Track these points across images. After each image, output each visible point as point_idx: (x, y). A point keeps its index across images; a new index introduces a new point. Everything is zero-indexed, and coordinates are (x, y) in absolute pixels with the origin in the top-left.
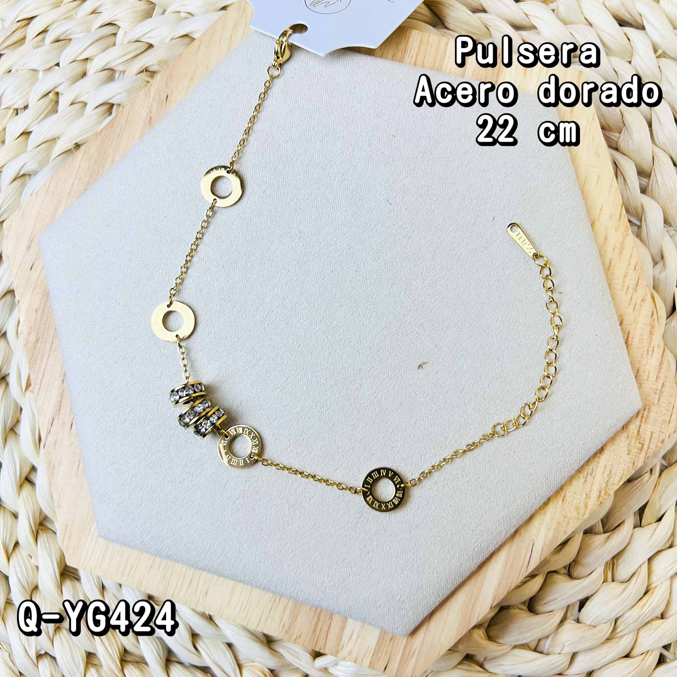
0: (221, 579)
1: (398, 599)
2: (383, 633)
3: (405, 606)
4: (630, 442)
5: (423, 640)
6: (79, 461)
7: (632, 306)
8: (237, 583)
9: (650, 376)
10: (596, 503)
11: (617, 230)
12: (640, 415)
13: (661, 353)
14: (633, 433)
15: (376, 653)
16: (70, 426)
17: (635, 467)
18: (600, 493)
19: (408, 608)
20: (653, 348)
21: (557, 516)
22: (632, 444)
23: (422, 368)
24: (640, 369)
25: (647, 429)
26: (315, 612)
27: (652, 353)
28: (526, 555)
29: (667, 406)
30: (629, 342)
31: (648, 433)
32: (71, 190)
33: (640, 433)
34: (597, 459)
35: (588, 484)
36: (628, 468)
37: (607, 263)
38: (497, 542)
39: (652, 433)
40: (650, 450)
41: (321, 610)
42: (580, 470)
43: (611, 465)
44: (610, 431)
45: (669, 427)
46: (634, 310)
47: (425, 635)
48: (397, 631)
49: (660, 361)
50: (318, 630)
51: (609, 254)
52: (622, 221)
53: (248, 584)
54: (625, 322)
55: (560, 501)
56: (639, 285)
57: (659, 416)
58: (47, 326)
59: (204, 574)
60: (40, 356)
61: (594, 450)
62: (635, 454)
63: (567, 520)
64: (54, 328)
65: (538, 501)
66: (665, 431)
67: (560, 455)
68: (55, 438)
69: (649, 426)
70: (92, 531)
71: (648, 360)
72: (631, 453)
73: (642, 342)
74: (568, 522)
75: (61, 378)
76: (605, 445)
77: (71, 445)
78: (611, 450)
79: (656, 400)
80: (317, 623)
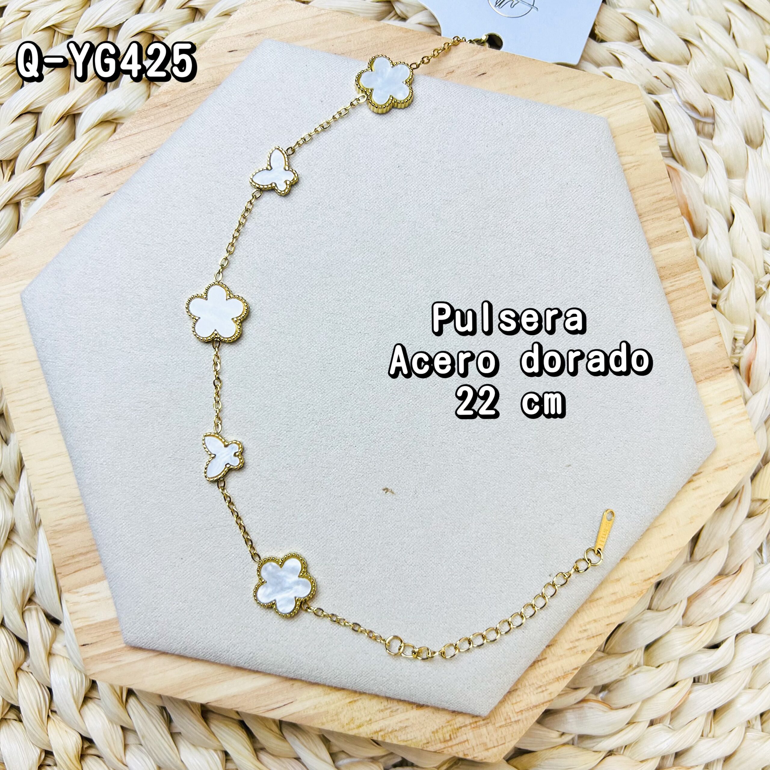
0: (61, 437)
1: (156, 615)
2: (117, 621)
3: (154, 625)
4: (445, 727)
5: (135, 662)
6: (78, 225)
7: (571, 645)
8: (67, 454)
9: (518, 704)
10: (368, 734)
11: (633, 584)
12: (477, 719)
13: (546, 700)
14: (456, 724)
15: (93, 627)
16: (106, 193)
17: (425, 746)
18: (381, 731)
19: (154, 629)
20: (546, 690)
21: (333, 706)
22: (445, 730)
23: (386, 492)
24: (518, 691)
25: (468, 734)
26: (91, 546)
27: (540, 692)
28: (277, 702)
29: (501, 738)
30: (537, 665)
31: (465, 738)
32: (332, 39)
33: (460, 730)
34: (409, 707)
35: (381, 715)
36: (421, 741)
37: (597, 596)
39: (467, 740)
40: (450, 749)
41: (97, 550)
42: (388, 698)
43: (413, 724)
44: (443, 703)
45: (483, 753)
46: (568, 649)
47: (140, 660)
48: (125, 633)
49: (537, 704)
50: (77, 560)
51: (606, 592)
52: (644, 583)
53: (73, 466)
54: (553, 649)
56: (595, 638)
57: (487, 737)
58: (186, 105)
59: (54, 418)
60: (153, 117)
61: (414, 700)
62: (437, 738)
63: (335, 718)
64: (189, 113)
65: (334, 681)
66: (476, 750)
67: (391, 673)
68: (84, 187)
69: (471, 734)
70: (20, 282)
71: (531, 693)
72: (436, 734)
73: (544, 677)
74: (334, 720)
75: (145, 154)
76: (427, 706)
77: (88, 207)
78: (427, 715)
79: (500, 724)
80: (81, 554)
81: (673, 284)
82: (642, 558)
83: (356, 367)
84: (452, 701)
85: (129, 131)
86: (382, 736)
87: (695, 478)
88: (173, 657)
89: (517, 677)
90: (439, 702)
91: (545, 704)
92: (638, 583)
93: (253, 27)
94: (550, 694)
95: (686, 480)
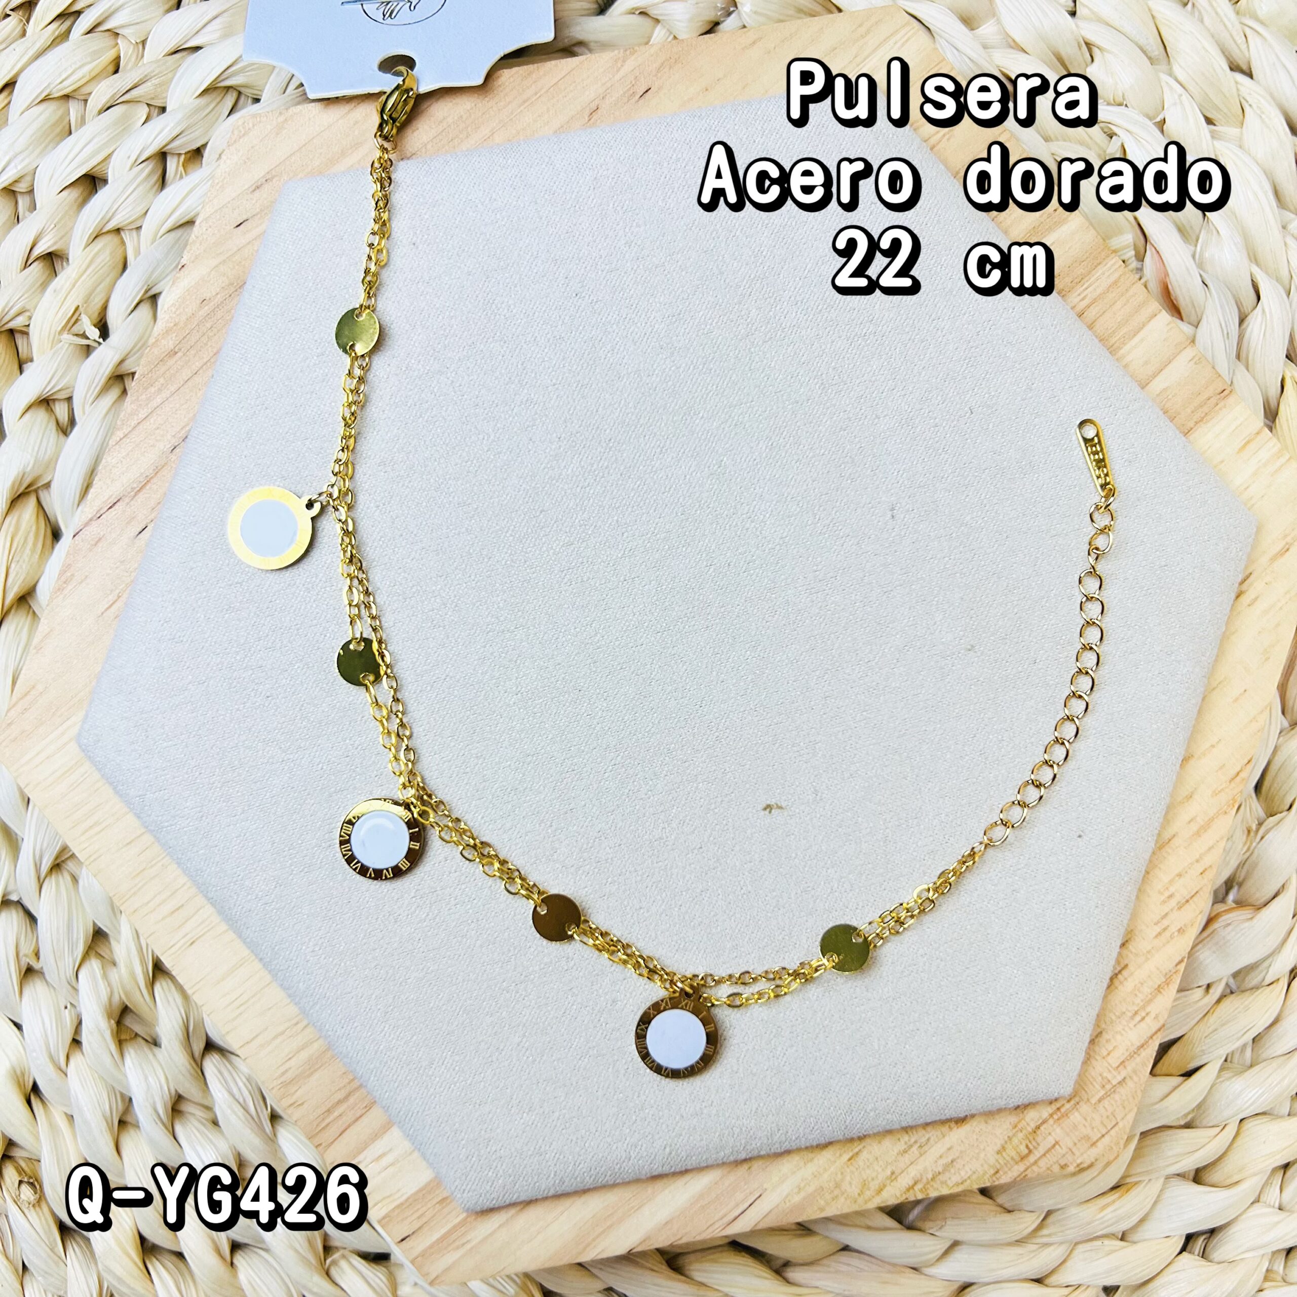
0: (231, 935)
1: (494, 1149)
2: (436, 1183)
3: (499, 1166)
4: (1014, 1135)
5: (491, 1234)
6: (119, 597)
7: (1158, 929)
8: (254, 957)
9: (1112, 1054)
10: (898, 1195)
11: (1215, 793)
12: (1058, 1105)
13: (1154, 1030)
14: (1028, 1124)
15: (404, 1206)
16: (140, 529)
17: (994, 1179)
18: (916, 1183)
19: (501, 1171)
20: (1147, 1014)
21: (826, 1176)
22: (1015, 1141)
23: (770, 812)
24: (1105, 1034)
25: (1054, 1133)
26: (349, 1083)
27: (1140, 1021)
28: (737, 1205)
29: (1108, 1117)
30: (1116, 982)
31: (1051, 1141)
33: (1038, 1132)
34: (945, 1129)
35: (907, 1158)
36: (985, 1173)
37: (1167, 835)
38: (707, 1159)
39: (1057, 1143)
40: (1035, 1168)
41: (361, 1086)
42: (906, 1129)
43: (961, 1152)
44: (995, 1102)
45: (1089, 1153)
46: (1156, 936)
47: (499, 1227)
48: (459, 1196)
49: (1143, 1041)
50: (336, 1114)
51: (1180, 824)
52: (1233, 784)
53: (270, 972)
54: (1131, 946)
55: (846, 1157)
56: (1191, 902)
57: (1084, 1126)
58: (205, 339)
59: (209, 910)
60: (162, 380)
61: (949, 1114)
62: (1008, 1158)
63: (836, 1192)
64: (215, 350)
65: (813, 1136)
66: (1077, 1153)
67: (896, 1088)
68: (102, 533)
69: (1058, 1130)
70: (69, 723)
71: (1126, 1029)
72: (1004, 1154)
73: (1136, 995)
74: (837, 1197)
75: (175, 442)
76: (973, 1116)
77: (122, 562)
78: (977, 1130)
79: (1097, 1097)
80: (340, 1102)
81: (1082, 296)
82: (1213, 746)
83: (641, 637)
84: (1009, 1093)
85: (136, 417)
86: (921, 1191)
87: (1244, 587)
88: (547, 1203)
89: (1094, 1014)
90: (990, 1102)
91: (1154, 1038)
92: (1222, 790)
93: (258, 173)
94: (1156, 1017)
95: (1233, 596)
